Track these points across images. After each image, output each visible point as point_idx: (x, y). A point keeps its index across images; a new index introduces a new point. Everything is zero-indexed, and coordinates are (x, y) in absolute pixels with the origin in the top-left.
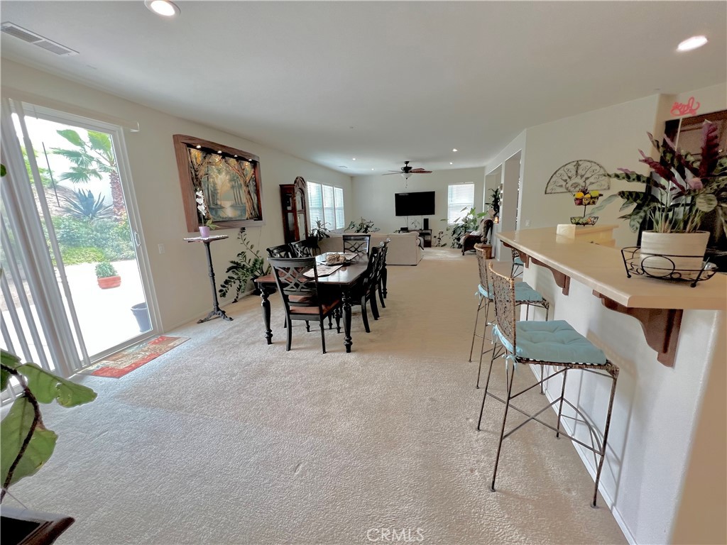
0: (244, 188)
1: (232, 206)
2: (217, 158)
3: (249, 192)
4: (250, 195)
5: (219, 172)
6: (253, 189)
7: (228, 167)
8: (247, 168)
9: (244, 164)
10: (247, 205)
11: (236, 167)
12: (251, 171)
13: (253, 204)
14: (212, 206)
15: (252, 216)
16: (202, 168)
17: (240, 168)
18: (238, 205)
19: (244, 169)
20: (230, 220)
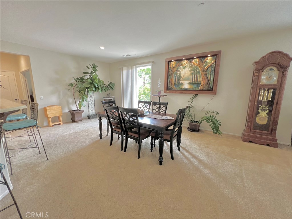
0: (202, 73)
2: (185, 62)
4: (206, 76)
5: (185, 68)
6: (211, 73)
7: (191, 64)
8: (208, 61)
9: (206, 59)
10: (202, 82)
11: (197, 63)
12: (212, 62)
13: (208, 82)
14: (176, 83)
15: (204, 89)
16: (175, 68)
17: (201, 63)
18: (194, 83)
19: (204, 62)
20: (186, 90)
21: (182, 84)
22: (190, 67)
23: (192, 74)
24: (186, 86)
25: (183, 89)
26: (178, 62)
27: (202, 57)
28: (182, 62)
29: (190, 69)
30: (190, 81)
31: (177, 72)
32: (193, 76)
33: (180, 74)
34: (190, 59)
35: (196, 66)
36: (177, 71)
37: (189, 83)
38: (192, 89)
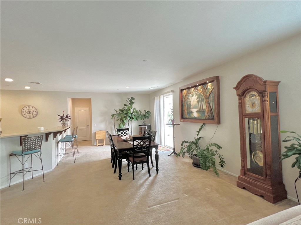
0: (205, 100)
3: (208, 102)
5: (193, 96)
6: (212, 100)
7: (197, 92)
8: (209, 87)
9: (207, 86)
10: (206, 110)
11: (201, 90)
12: (211, 88)
13: (211, 110)
14: (188, 112)
15: (209, 117)
16: (186, 96)
17: (204, 89)
18: (200, 111)
19: (206, 89)
20: (195, 119)
21: (192, 112)
22: (196, 94)
23: (198, 102)
24: (195, 115)
25: (193, 117)
26: (188, 90)
27: (204, 84)
28: (191, 90)
29: (197, 96)
30: (197, 109)
31: (188, 100)
32: (199, 104)
33: (190, 102)
34: (195, 86)
35: (201, 93)
36: (188, 98)
37: (197, 111)
38: (199, 118)
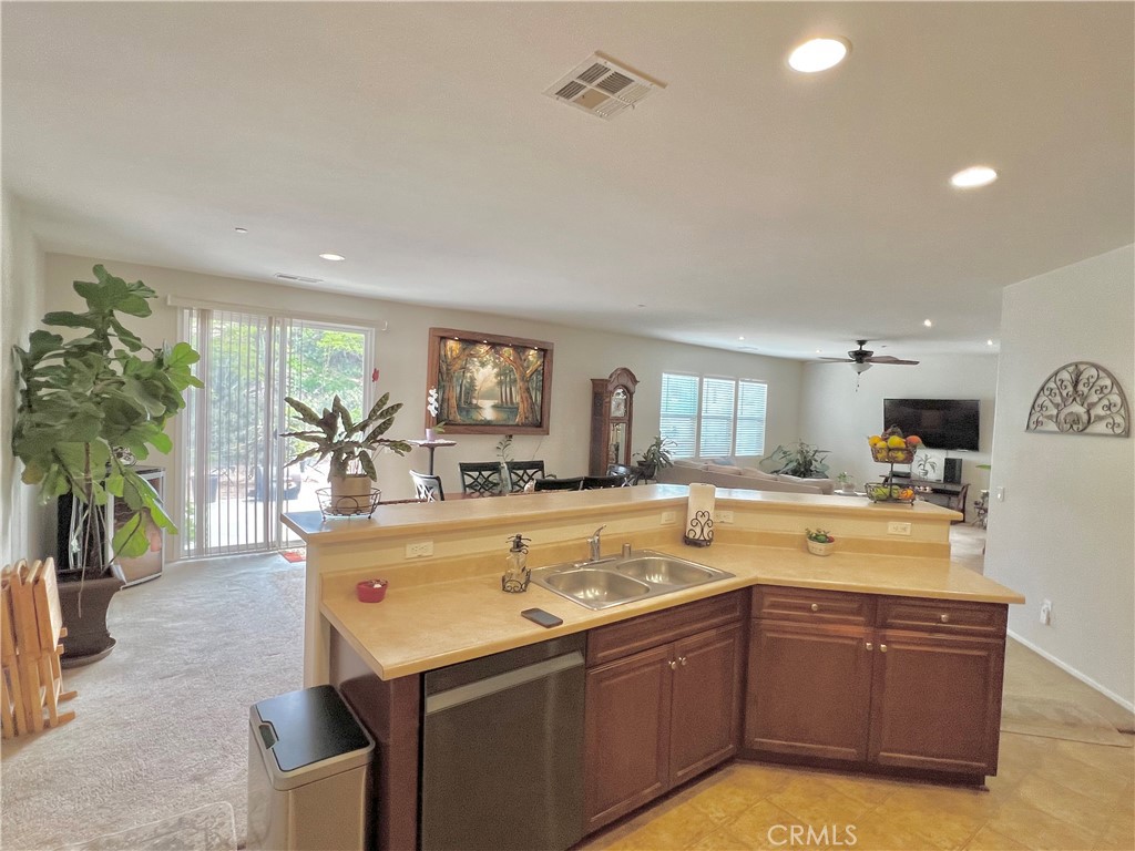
0: (520, 384)
1: (495, 407)
2: (483, 349)
3: (528, 390)
4: (529, 392)
5: (483, 365)
6: (536, 386)
7: (499, 359)
8: (530, 358)
9: (526, 353)
10: (521, 406)
11: (511, 358)
12: (537, 362)
13: (532, 405)
14: (463, 405)
15: (526, 422)
16: (459, 361)
17: (518, 359)
18: (504, 406)
19: (524, 360)
21: (478, 408)
22: (495, 366)
23: (500, 383)
24: (488, 413)
25: (481, 420)
26: (465, 344)
27: (520, 347)
28: (477, 348)
29: (496, 370)
30: (495, 402)
31: (464, 373)
32: (503, 390)
33: (473, 379)
34: (496, 345)
35: (509, 364)
36: (464, 369)
38: (500, 423)
